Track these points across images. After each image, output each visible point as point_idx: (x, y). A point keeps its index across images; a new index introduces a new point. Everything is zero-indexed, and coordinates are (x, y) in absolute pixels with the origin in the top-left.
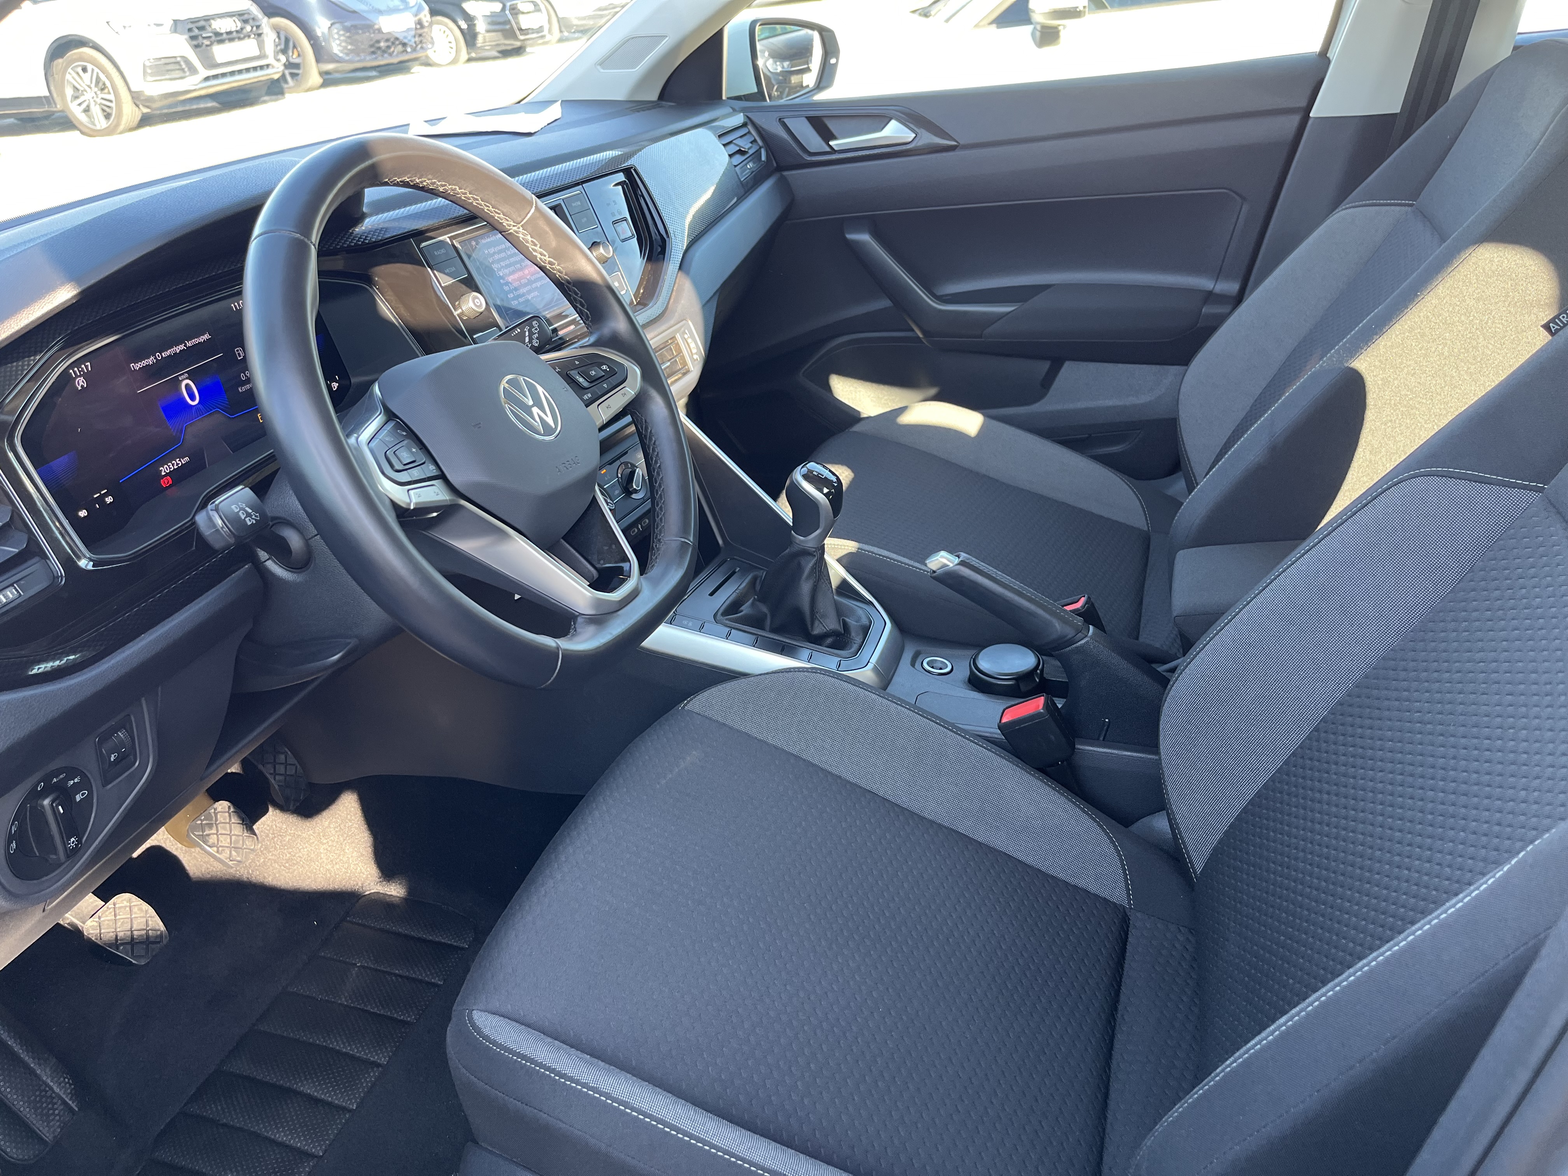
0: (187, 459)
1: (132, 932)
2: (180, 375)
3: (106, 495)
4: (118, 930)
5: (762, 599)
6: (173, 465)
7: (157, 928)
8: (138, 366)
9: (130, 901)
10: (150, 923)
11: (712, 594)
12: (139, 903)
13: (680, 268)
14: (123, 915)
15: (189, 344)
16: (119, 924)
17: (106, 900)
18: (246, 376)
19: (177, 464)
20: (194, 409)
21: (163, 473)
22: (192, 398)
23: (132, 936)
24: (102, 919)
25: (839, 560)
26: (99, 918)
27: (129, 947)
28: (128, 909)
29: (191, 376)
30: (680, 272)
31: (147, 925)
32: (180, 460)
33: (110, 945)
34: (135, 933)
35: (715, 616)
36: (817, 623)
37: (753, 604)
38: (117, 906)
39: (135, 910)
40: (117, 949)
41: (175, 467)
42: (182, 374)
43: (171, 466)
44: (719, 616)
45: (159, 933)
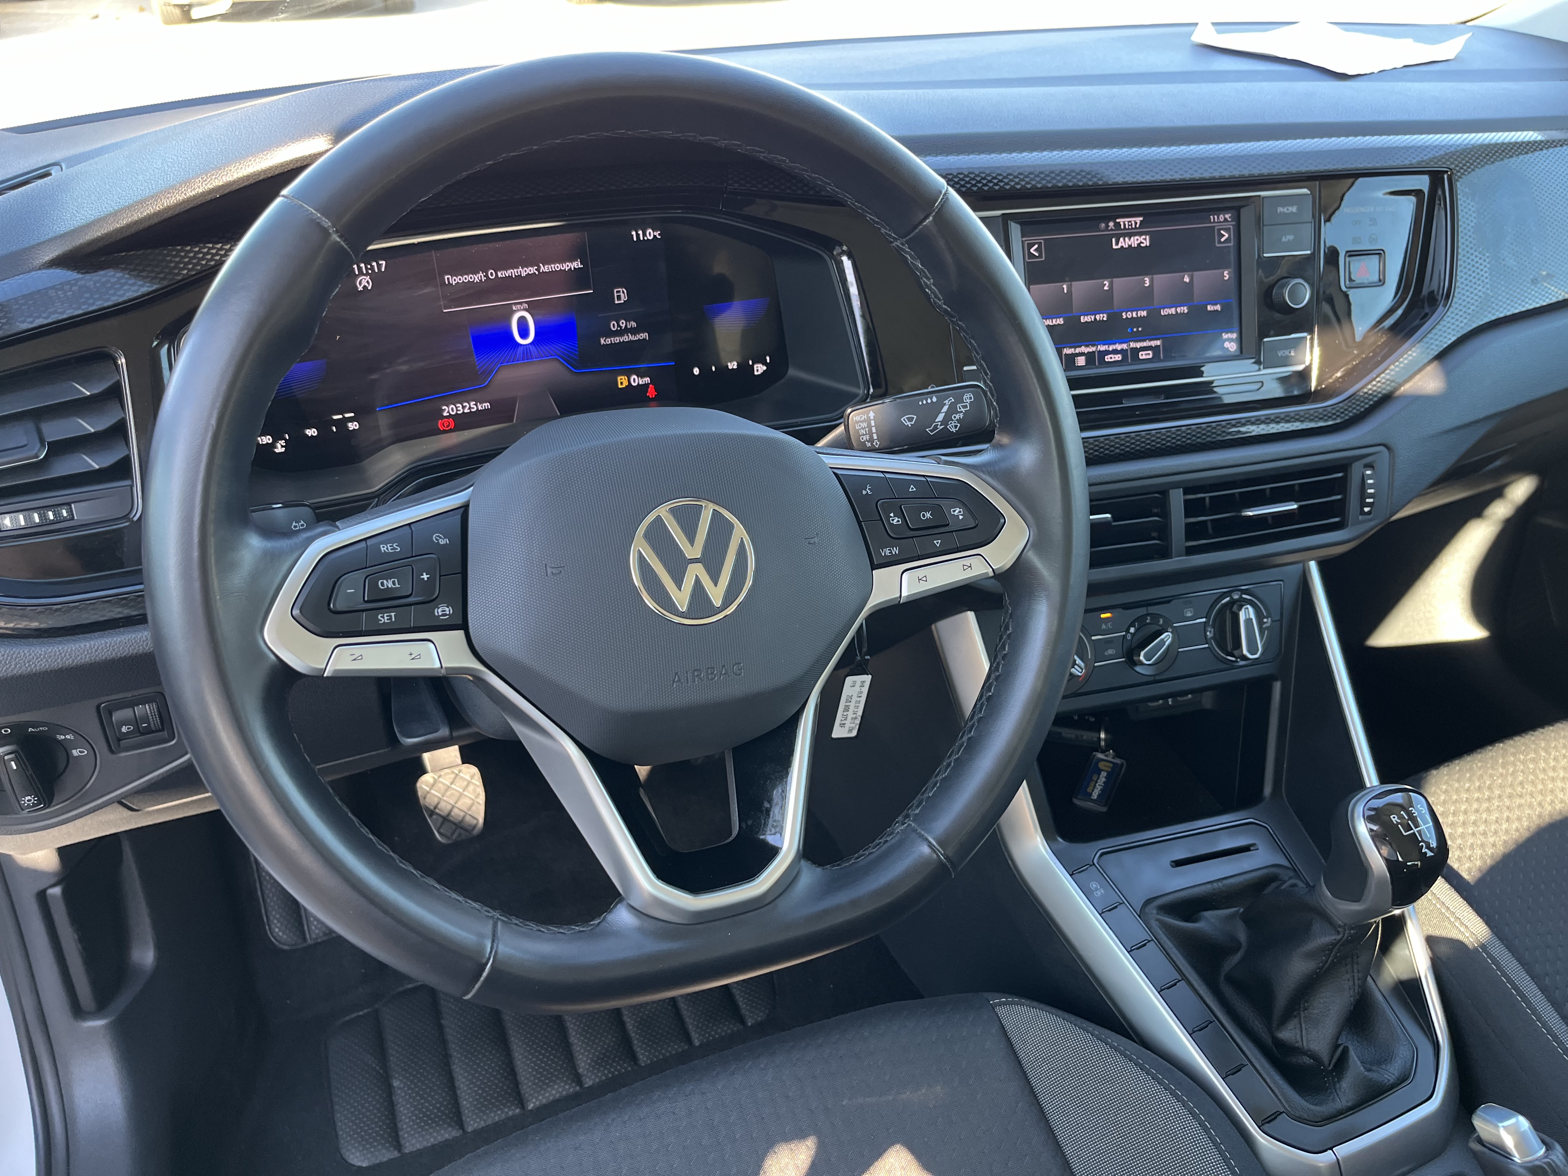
0: (487, 405)
1: (453, 807)
2: (515, 304)
3: (351, 420)
4: (445, 798)
5: (1248, 920)
6: (464, 407)
7: (476, 816)
8: (455, 280)
9: (472, 777)
10: (474, 808)
11: (1178, 863)
12: (478, 783)
13: (1441, 356)
14: (458, 787)
15: (545, 269)
16: (449, 793)
17: (463, 763)
18: (619, 325)
19: (470, 408)
20: (520, 350)
21: (445, 414)
22: (524, 333)
23: (449, 814)
24: (441, 779)
25: (1431, 941)
26: (439, 777)
27: (441, 820)
28: (465, 783)
29: (531, 308)
30: (1435, 364)
31: (470, 809)
32: (476, 405)
33: (427, 809)
34: (455, 811)
35: (1148, 902)
36: (1292, 1024)
37: (1231, 917)
38: (461, 774)
39: (471, 788)
40: (430, 816)
41: (466, 411)
42: (520, 303)
43: (460, 408)
44: (1152, 910)
45: (475, 822)
